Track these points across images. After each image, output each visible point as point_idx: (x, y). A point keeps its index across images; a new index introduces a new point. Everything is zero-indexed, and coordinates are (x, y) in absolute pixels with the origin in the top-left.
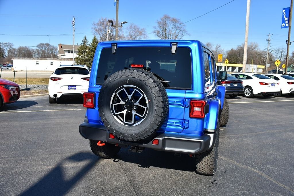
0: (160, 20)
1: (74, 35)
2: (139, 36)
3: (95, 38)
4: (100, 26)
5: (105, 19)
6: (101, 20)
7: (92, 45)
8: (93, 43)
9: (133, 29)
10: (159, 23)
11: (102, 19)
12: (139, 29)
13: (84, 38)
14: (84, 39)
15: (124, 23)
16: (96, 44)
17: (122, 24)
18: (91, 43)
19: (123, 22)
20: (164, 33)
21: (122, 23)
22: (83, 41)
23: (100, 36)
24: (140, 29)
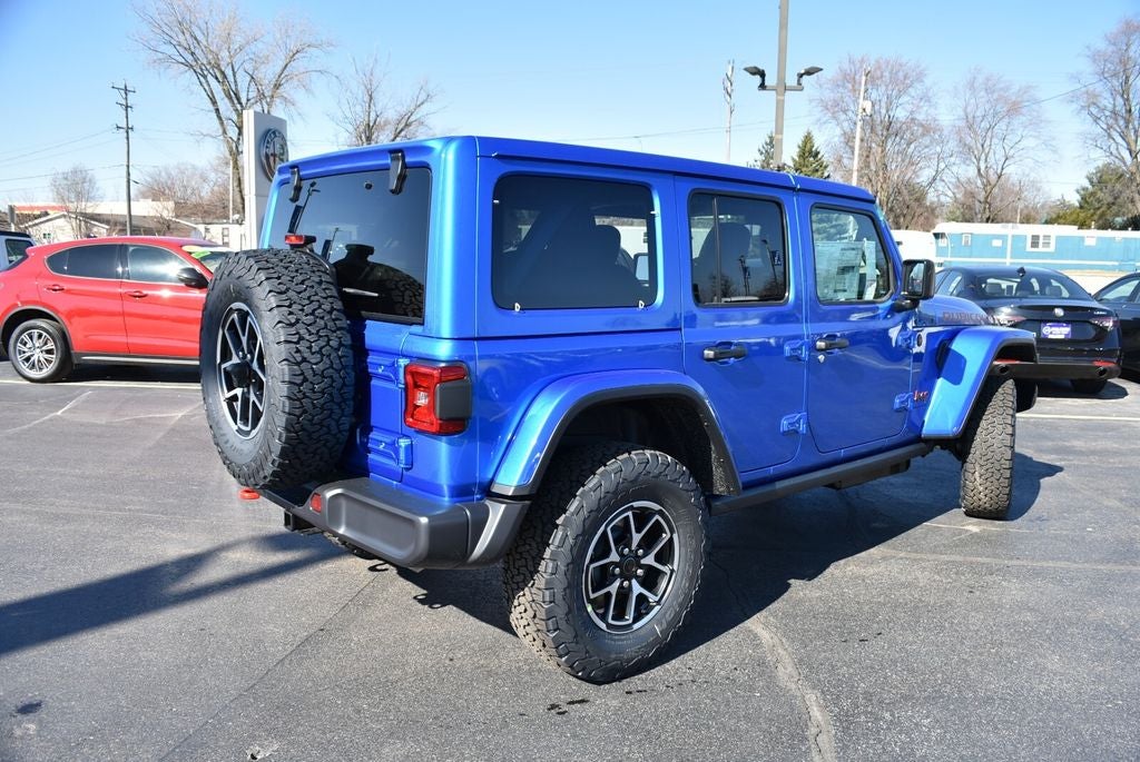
0: (1101, 45)
1: (729, 131)
2: (1006, 120)
3: (808, 139)
4: (841, 90)
5: (862, 61)
6: (846, 66)
7: (798, 165)
8: (800, 156)
9: (983, 93)
10: (1095, 57)
11: (851, 62)
12: (1007, 89)
13: (768, 141)
14: (767, 144)
15: (809, 72)
16: (812, 159)
17: (804, 77)
18: (793, 159)
19: (803, 72)
20: (1120, 101)
21: (801, 76)
22: (762, 153)
23: (838, 131)
24: (1015, 88)
